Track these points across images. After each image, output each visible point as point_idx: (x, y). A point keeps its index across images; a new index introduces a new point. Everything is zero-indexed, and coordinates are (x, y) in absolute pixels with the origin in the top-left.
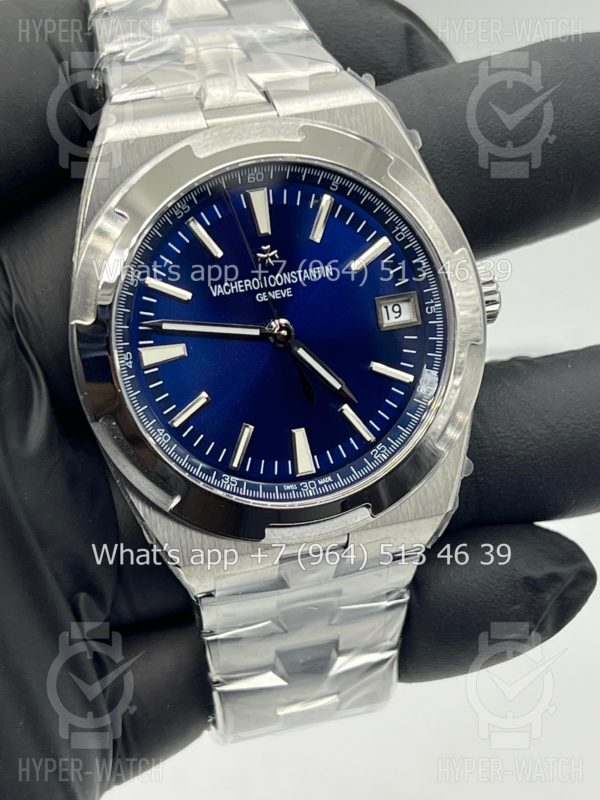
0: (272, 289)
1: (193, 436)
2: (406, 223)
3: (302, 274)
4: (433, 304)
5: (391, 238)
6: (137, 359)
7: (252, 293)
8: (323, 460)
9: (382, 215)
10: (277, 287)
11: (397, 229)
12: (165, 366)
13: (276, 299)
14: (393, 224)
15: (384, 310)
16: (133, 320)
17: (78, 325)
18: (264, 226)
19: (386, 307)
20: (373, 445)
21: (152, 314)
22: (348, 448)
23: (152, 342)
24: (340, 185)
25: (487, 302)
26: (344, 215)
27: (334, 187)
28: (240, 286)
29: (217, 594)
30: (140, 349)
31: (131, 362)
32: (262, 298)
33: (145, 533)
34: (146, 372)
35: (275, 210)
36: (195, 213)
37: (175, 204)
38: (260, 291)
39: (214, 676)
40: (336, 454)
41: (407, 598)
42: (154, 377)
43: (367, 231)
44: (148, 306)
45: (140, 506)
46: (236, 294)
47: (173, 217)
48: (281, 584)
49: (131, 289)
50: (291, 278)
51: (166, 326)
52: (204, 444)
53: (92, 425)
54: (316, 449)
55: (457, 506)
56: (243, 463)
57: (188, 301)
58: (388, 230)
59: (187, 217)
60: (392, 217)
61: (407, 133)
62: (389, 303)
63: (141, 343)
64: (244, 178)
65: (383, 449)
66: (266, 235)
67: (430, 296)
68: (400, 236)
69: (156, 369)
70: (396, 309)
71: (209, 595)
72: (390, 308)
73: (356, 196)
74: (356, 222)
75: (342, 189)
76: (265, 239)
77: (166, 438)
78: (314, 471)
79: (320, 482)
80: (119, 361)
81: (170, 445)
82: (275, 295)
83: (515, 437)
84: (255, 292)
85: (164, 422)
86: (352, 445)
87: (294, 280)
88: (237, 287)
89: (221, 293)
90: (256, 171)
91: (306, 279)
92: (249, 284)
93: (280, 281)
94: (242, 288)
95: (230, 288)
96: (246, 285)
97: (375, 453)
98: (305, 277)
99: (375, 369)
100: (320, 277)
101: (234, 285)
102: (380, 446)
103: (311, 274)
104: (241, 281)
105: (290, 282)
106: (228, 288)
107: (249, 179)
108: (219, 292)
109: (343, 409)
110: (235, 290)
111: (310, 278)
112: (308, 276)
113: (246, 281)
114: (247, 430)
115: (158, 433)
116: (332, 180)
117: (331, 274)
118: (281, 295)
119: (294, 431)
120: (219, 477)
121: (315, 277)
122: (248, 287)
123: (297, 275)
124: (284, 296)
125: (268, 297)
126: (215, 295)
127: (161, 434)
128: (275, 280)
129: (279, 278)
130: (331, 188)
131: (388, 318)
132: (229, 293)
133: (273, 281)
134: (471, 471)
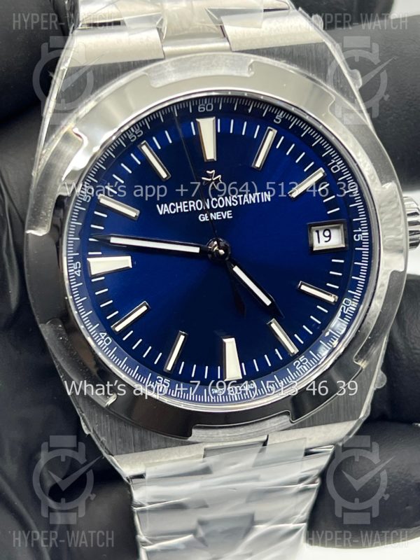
0: (214, 211)
1: (132, 340)
2: (341, 157)
3: (242, 198)
4: (361, 233)
5: (327, 169)
6: (86, 267)
7: (195, 213)
8: (249, 368)
9: (320, 148)
10: (219, 209)
11: (334, 162)
12: (111, 276)
13: (217, 220)
14: (329, 158)
15: (315, 234)
16: (84, 233)
17: (33, 235)
18: (210, 153)
19: (318, 232)
20: (296, 357)
21: (102, 228)
22: (273, 358)
24: (283, 119)
25: (411, 232)
26: (285, 146)
27: (278, 120)
28: (185, 207)
29: (147, 476)
30: (88, 259)
31: (79, 271)
32: (204, 218)
34: (93, 280)
35: (221, 139)
36: (147, 137)
37: (129, 129)
38: (203, 212)
39: (142, 537)
40: (262, 363)
41: (316, 485)
42: (100, 285)
43: (305, 162)
44: (99, 221)
46: (180, 213)
47: (127, 141)
49: (83, 204)
50: (232, 202)
51: (114, 240)
52: (142, 348)
53: (40, 326)
54: (243, 357)
55: (369, 414)
56: (177, 365)
57: (135, 217)
58: (324, 162)
59: (139, 140)
60: (330, 151)
61: (349, 73)
62: (321, 229)
63: (90, 253)
64: (195, 108)
65: (305, 361)
66: (212, 162)
67: (358, 225)
68: (336, 169)
69: (103, 278)
70: (327, 233)
71: (141, 476)
72: (321, 233)
73: (298, 130)
74: (295, 154)
75: (285, 122)
76: (211, 165)
77: (108, 341)
78: (241, 378)
80: (69, 269)
81: (111, 347)
82: (216, 216)
84: (198, 212)
85: (107, 326)
86: (277, 355)
87: (235, 203)
88: (182, 207)
89: (166, 212)
90: (206, 102)
91: (246, 202)
92: (193, 205)
93: (221, 204)
94: (186, 208)
95: (175, 207)
96: (190, 206)
97: (297, 364)
98: (244, 201)
99: (304, 288)
100: (258, 201)
101: (179, 205)
102: (302, 358)
103: (251, 199)
104: (186, 202)
105: (231, 205)
106: (173, 208)
107: (199, 108)
108: (165, 211)
109: (271, 323)
110: (179, 209)
111: (249, 202)
112: (247, 200)
113: (190, 202)
114: (182, 338)
115: (100, 337)
116: (276, 114)
117: (269, 200)
118: (222, 217)
119: (225, 340)
120: (154, 380)
121: (254, 202)
122: (192, 208)
123: (238, 199)
124: (224, 217)
125: (209, 217)
126: (161, 213)
127: (103, 338)
128: (217, 202)
129: (221, 201)
130: (275, 121)
131: (319, 242)
132: (174, 212)
133: (215, 203)
134: (384, 384)
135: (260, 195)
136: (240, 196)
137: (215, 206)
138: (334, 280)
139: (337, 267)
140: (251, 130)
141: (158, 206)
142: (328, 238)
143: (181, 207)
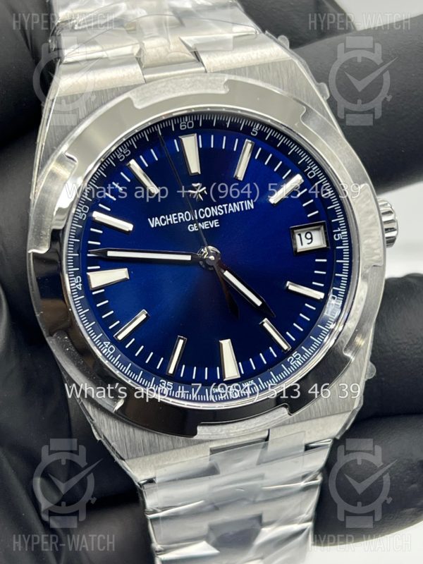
0: (201, 221)
1: (135, 347)
2: (317, 163)
3: (227, 207)
4: (340, 232)
5: (304, 175)
6: (86, 282)
7: (184, 224)
8: (247, 366)
9: (296, 157)
10: (206, 219)
11: (309, 168)
12: (109, 288)
13: (205, 229)
14: (305, 164)
15: (297, 237)
16: (82, 248)
17: (34, 253)
18: (195, 167)
19: (300, 235)
20: (289, 353)
21: (99, 243)
22: (268, 356)
23: (99, 267)
24: (259, 131)
25: (387, 230)
26: (263, 156)
27: (254, 133)
28: (174, 219)
29: (157, 481)
30: (88, 274)
31: (80, 285)
32: (194, 228)
33: (94, 431)
34: (94, 293)
35: (204, 154)
36: (135, 156)
37: (117, 148)
38: (192, 222)
39: (156, 545)
40: (258, 362)
41: (320, 479)
42: (101, 297)
43: (282, 170)
44: (95, 237)
45: (89, 408)
46: (170, 225)
47: (116, 160)
48: (212, 471)
49: (80, 222)
50: (218, 211)
51: (110, 254)
52: (144, 354)
53: (47, 339)
54: (240, 356)
55: (362, 404)
56: (178, 369)
57: (129, 231)
58: (301, 169)
59: (128, 159)
60: (305, 158)
61: (317, 86)
62: (303, 232)
63: (89, 268)
64: (177, 126)
65: (298, 357)
66: (196, 175)
67: (337, 225)
68: (312, 174)
69: (103, 290)
70: (309, 236)
71: (151, 481)
72: (303, 236)
73: (273, 141)
74: (273, 162)
75: (262, 134)
76: (196, 178)
77: (111, 349)
78: (239, 376)
80: (70, 284)
81: (115, 355)
82: (204, 226)
83: (411, 343)
84: (187, 223)
85: (110, 335)
86: (271, 353)
87: (221, 212)
89: (158, 225)
90: (186, 120)
91: (231, 211)
92: (182, 216)
93: (208, 214)
94: (176, 220)
95: (165, 220)
96: (180, 218)
97: (291, 360)
98: (230, 210)
99: (291, 287)
100: (243, 209)
101: (169, 218)
102: (295, 354)
103: (235, 208)
104: (175, 214)
105: (217, 214)
106: (163, 220)
107: (181, 126)
108: (156, 223)
109: (263, 323)
110: (169, 221)
111: (234, 211)
112: (232, 209)
113: (179, 214)
114: (181, 342)
115: (104, 346)
116: (253, 127)
117: (253, 207)
118: (209, 226)
119: (221, 342)
120: (157, 383)
121: (239, 210)
122: (181, 219)
123: (223, 209)
124: (212, 226)
125: (198, 227)
126: (152, 226)
127: (107, 346)
128: (204, 213)
129: (208, 211)
130: (252, 133)
131: (302, 244)
132: (165, 224)
133: (202, 213)
134: (374, 374)
135: (244, 204)
136: (225, 206)
137: (202, 216)
138: (319, 278)
139: (321, 266)
140: (230, 143)
141: (149, 219)
142: (310, 240)
143: (171, 219)
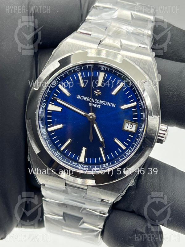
0: (94, 103)
1: (54, 136)
2: (143, 101)
3: (106, 103)
4: (141, 129)
5: (138, 103)
6: (47, 106)
7: (88, 102)
8: (88, 160)
9: (137, 95)
10: (96, 104)
11: (140, 102)
12: (54, 112)
13: (95, 107)
14: (139, 100)
15: (127, 124)
17: (34, 89)
20: (105, 163)
21: (57, 96)
22: (97, 160)
23: (53, 104)
26: (126, 91)
28: (86, 99)
30: (49, 104)
31: (44, 107)
38: (91, 102)
40: (93, 160)
42: (50, 114)
43: (131, 99)
44: (57, 93)
50: (102, 103)
51: (58, 101)
54: (87, 155)
56: (64, 150)
59: (78, 72)
60: (140, 97)
63: (50, 102)
65: (107, 165)
67: (141, 126)
68: (140, 104)
69: (51, 112)
70: (131, 126)
72: (129, 124)
74: (129, 95)
77: (45, 132)
79: (84, 166)
80: (40, 104)
82: (95, 106)
85: (47, 128)
86: (99, 160)
88: (85, 98)
89: (79, 98)
90: (103, 67)
91: (106, 105)
92: (89, 99)
93: (98, 102)
95: (83, 98)
96: (88, 99)
97: (104, 165)
99: (116, 140)
100: (111, 106)
101: (84, 97)
103: (108, 104)
106: (82, 98)
107: (101, 68)
109: (100, 148)
110: (84, 99)
111: (108, 105)
113: (88, 98)
114: (69, 141)
115: (43, 130)
116: (126, 79)
117: (115, 107)
119: (83, 148)
120: (55, 151)
121: (109, 105)
122: (88, 100)
123: (104, 103)
124: (98, 107)
125: (93, 105)
126: (77, 98)
131: (127, 127)
133: (96, 101)
134: (133, 185)
135: (112, 104)
136: (105, 102)
138: (127, 142)
139: (130, 138)
140: (116, 81)
141: (77, 95)
142: (131, 128)
